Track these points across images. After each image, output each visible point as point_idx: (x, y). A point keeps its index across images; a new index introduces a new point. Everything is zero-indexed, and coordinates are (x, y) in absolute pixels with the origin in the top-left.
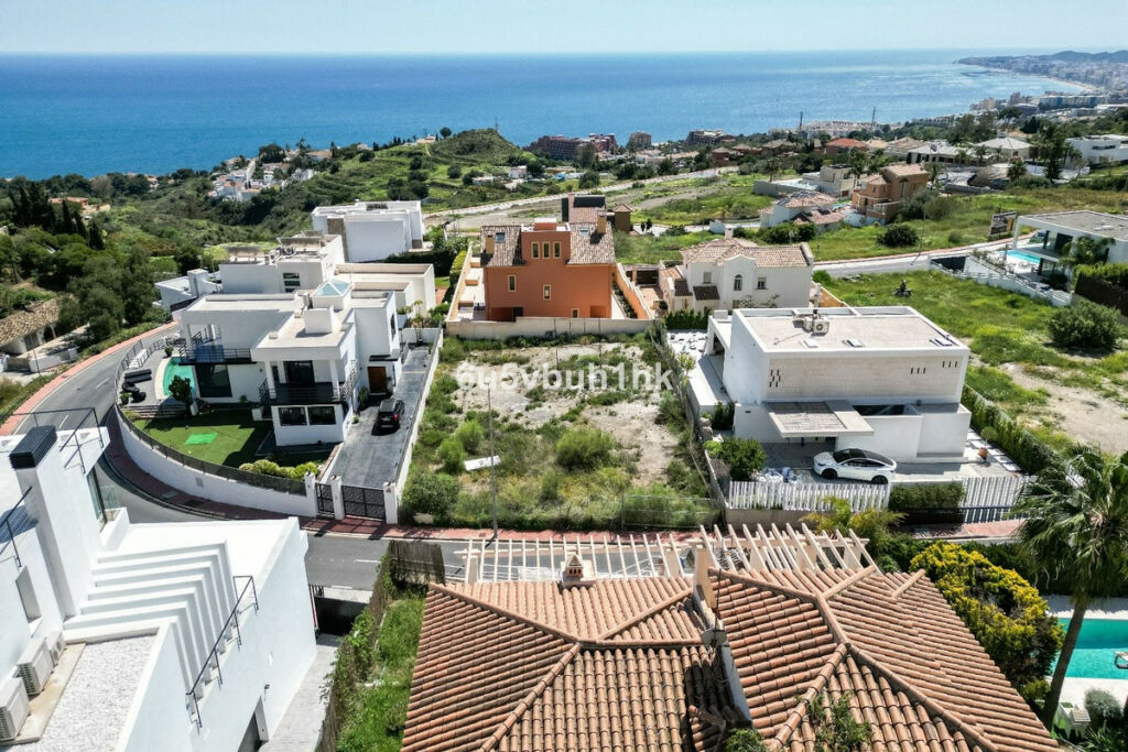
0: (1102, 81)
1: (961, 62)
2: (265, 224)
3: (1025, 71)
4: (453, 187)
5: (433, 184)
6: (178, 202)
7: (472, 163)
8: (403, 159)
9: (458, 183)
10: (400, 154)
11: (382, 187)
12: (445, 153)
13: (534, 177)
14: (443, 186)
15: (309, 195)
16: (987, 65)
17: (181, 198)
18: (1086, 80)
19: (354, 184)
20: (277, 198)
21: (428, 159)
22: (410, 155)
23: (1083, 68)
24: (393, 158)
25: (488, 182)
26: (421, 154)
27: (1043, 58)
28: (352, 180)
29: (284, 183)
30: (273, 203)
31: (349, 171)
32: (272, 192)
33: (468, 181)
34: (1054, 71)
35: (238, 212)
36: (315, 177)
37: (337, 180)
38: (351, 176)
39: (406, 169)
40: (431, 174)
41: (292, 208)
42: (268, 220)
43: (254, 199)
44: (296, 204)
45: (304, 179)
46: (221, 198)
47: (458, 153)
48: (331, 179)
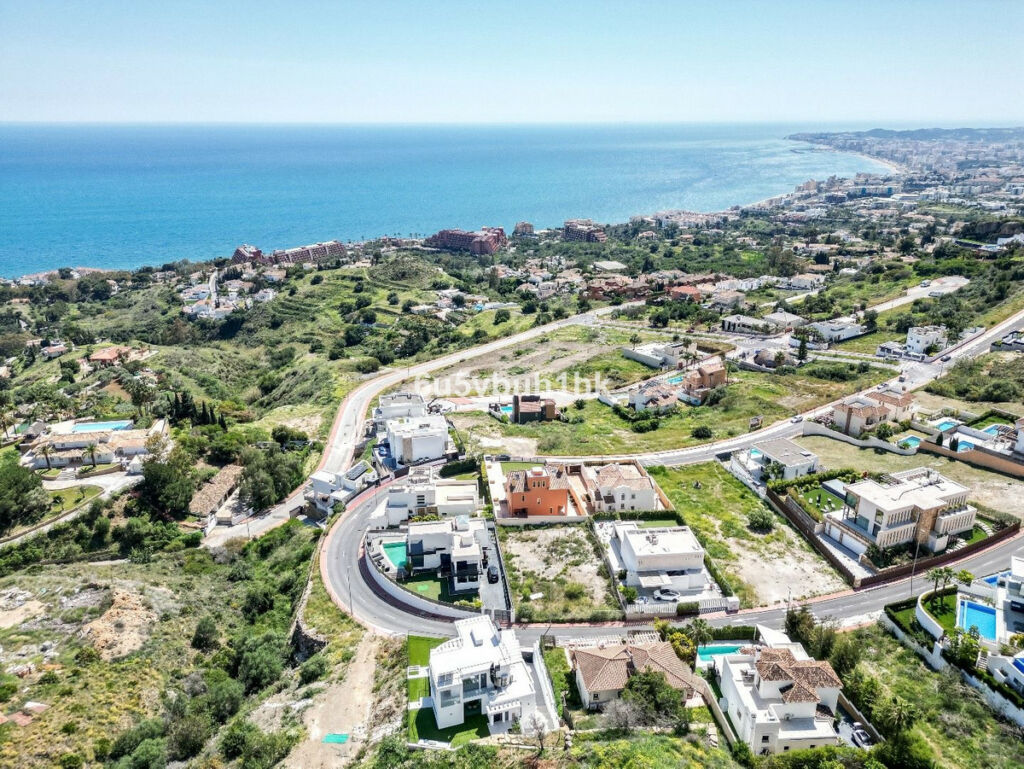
0: (904, 160)
1: (792, 138)
2: (239, 339)
3: (843, 148)
4: (395, 313)
5: (377, 310)
6: (151, 311)
7: (405, 289)
8: (347, 283)
9: (398, 309)
10: (344, 278)
11: (334, 308)
12: (382, 277)
13: (458, 306)
14: (386, 312)
15: (274, 316)
16: (812, 142)
17: (153, 308)
18: (891, 157)
19: (310, 305)
20: (245, 316)
21: (368, 283)
22: (353, 279)
23: (891, 146)
24: (340, 282)
25: (423, 311)
26: (361, 279)
27: (859, 135)
28: (308, 301)
29: (249, 302)
30: (243, 321)
31: (305, 294)
32: (241, 311)
33: (407, 309)
34: (866, 148)
35: (214, 328)
36: (276, 298)
37: (295, 302)
38: (307, 297)
39: (351, 292)
40: (374, 298)
41: (261, 326)
42: (241, 336)
43: (227, 318)
44: (263, 322)
45: (266, 300)
46: (196, 315)
47: (392, 279)
48: (290, 301)
